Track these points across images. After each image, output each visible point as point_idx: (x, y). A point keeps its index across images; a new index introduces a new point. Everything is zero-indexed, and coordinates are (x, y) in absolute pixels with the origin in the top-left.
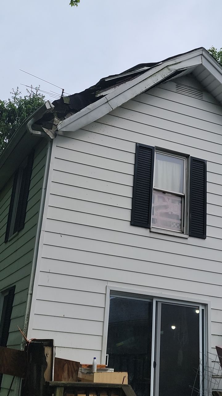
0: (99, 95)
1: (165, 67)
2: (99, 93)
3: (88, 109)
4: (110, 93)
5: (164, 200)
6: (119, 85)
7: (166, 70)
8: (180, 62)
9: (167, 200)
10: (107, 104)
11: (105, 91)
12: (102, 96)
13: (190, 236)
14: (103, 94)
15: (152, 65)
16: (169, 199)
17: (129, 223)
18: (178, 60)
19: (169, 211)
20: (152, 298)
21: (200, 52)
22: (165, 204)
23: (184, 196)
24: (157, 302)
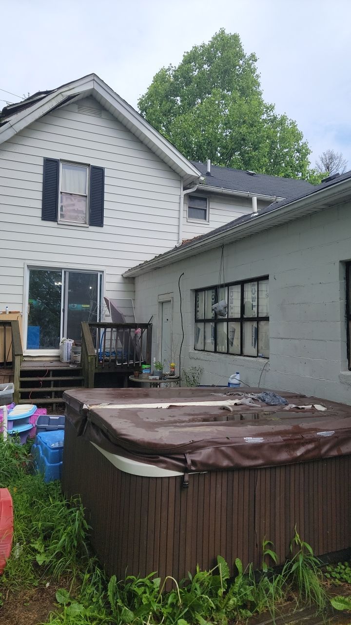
0: (3, 122)
1: (59, 94)
2: (4, 120)
4: (13, 119)
5: (72, 200)
6: (20, 112)
7: (60, 95)
8: (74, 88)
9: (73, 200)
10: (11, 129)
11: (9, 117)
12: (7, 122)
13: (90, 225)
14: (7, 120)
15: (48, 93)
16: (75, 199)
17: (40, 219)
18: (71, 87)
19: (76, 208)
20: (61, 269)
21: (92, 78)
22: (72, 203)
23: (86, 196)
24: (65, 272)
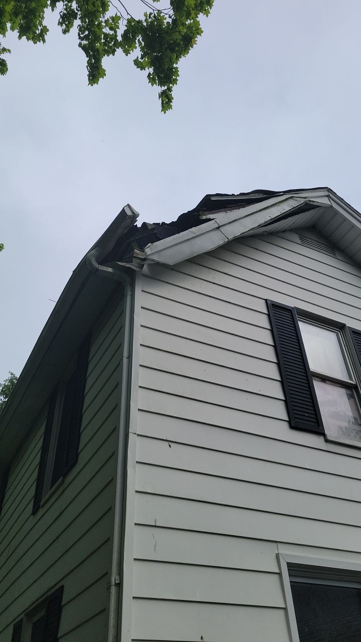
0: (204, 217)
1: (289, 198)
2: (205, 215)
3: (192, 232)
6: (231, 210)
7: (291, 200)
8: (306, 197)
10: (218, 230)
11: (213, 213)
12: (210, 220)
14: (211, 216)
17: (286, 424)
21: (325, 192)
23: (355, 387)
